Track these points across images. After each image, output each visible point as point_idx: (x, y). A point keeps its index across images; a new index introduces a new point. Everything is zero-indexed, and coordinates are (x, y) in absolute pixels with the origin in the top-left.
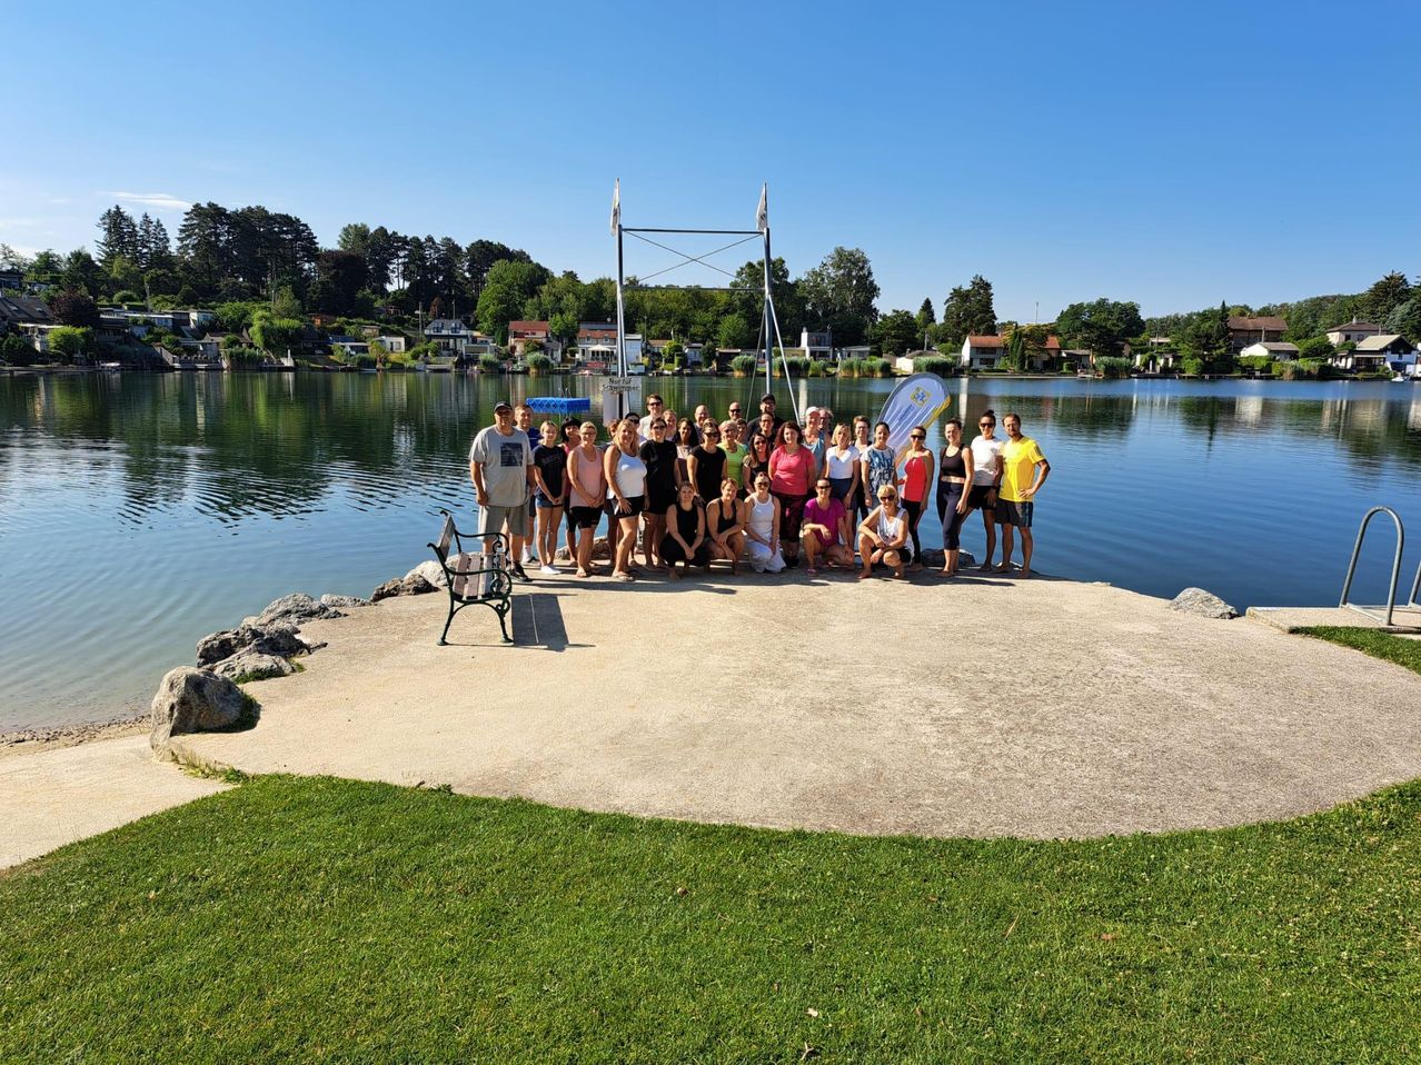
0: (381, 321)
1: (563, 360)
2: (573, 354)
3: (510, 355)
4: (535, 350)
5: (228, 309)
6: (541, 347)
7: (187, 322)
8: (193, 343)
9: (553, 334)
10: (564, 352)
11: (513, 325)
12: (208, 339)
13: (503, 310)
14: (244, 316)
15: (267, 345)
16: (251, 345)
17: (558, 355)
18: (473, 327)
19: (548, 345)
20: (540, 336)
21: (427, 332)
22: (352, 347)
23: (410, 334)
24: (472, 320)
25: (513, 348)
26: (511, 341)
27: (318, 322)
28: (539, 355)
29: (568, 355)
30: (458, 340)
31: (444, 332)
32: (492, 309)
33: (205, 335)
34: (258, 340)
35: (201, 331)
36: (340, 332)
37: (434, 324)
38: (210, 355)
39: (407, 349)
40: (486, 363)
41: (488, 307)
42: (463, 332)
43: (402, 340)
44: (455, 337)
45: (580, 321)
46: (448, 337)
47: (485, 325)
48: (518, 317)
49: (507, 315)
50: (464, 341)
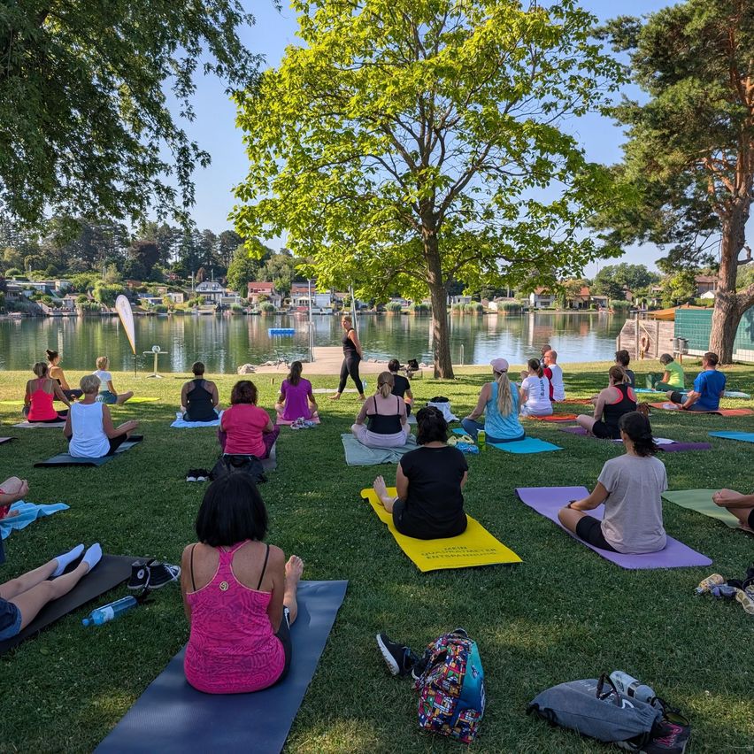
0: (167, 283)
1: (282, 306)
2: (288, 302)
3: (248, 304)
4: (265, 300)
5: (77, 279)
6: (269, 298)
7: (54, 288)
8: (58, 299)
9: (276, 290)
10: (282, 301)
11: (250, 285)
12: (68, 297)
13: (244, 275)
14: (87, 283)
15: (103, 301)
16: (93, 301)
17: (279, 303)
18: (225, 286)
19: (272, 297)
20: (268, 292)
21: (197, 290)
22: (152, 301)
23: (185, 291)
24: (224, 282)
25: (251, 299)
26: (249, 295)
27: (131, 285)
28: (267, 303)
29: (285, 303)
30: (217, 295)
31: (208, 290)
32: (237, 275)
33: (65, 295)
34: (98, 297)
35: (63, 293)
36: (144, 291)
37: (202, 285)
38: (69, 307)
39: (185, 301)
40: (234, 309)
41: (234, 274)
42: (219, 290)
43: (182, 295)
44: (214, 293)
45: (292, 282)
46: (210, 293)
47: (233, 285)
48: (253, 280)
49: (246, 279)
50: (221, 295)
